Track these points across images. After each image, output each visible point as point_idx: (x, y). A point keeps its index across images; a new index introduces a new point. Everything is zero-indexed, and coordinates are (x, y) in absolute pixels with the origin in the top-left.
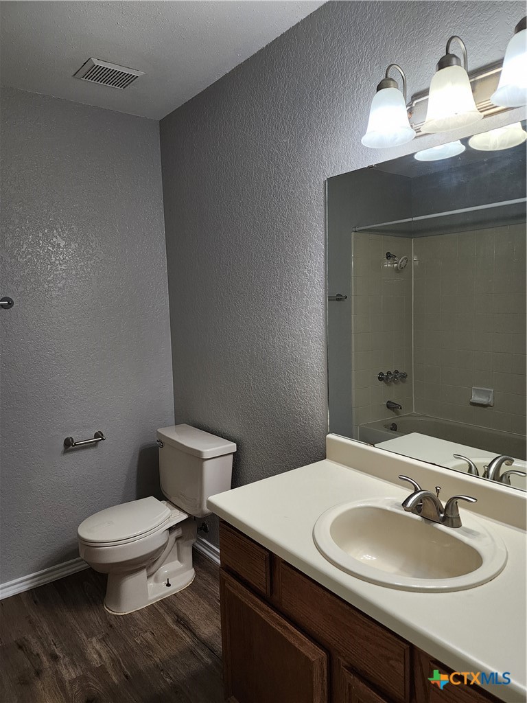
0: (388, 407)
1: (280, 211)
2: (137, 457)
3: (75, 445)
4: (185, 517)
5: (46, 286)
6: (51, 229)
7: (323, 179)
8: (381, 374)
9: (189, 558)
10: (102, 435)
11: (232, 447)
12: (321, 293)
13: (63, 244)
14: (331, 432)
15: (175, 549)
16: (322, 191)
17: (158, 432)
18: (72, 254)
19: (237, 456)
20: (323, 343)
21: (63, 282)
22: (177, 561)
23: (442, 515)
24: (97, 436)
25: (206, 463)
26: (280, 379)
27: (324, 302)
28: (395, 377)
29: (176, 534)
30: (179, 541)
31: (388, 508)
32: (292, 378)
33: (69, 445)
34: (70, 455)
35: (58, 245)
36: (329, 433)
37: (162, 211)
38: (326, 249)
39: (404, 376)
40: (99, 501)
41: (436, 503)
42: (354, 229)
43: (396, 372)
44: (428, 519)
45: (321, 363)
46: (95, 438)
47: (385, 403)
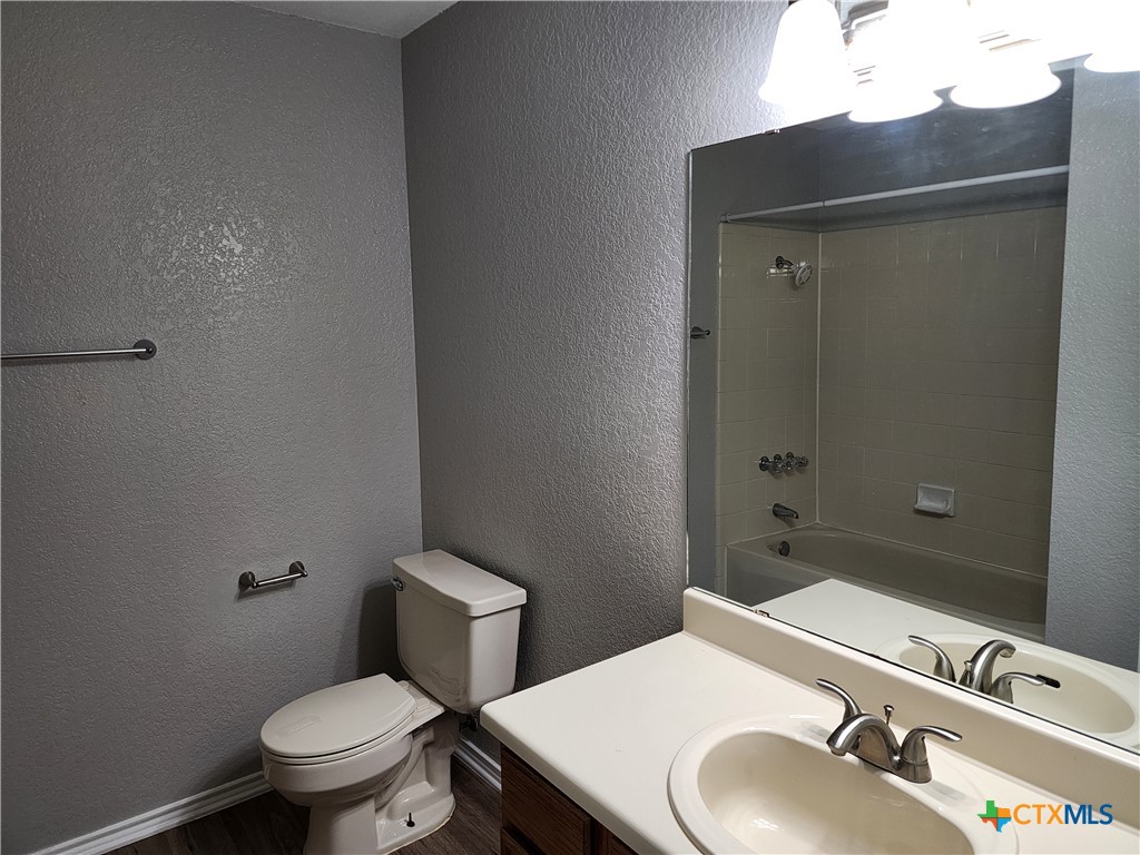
0: (775, 513)
1: (606, 202)
2: (360, 602)
3: (258, 586)
4: (439, 711)
5: (210, 321)
6: (219, 225)
7: (684, 149)
8: (765, 459)
9: (444, 778)
10: (303, 568)
11: (519, 595)
12: (678, 346)
13: (238, 249)
14: (691, 585)
15: (422, 762)
16: (681, 170)
17: (395, 565)
18: (254, 266)
19: (527, 612)
20: (679, 430)
21: (239, 313)
22: (425, 783)
23: (897, 758)
24: (293, 569)
25: (476, 625)
26: (602, 486)
27: (681, 362)
28: (788, 464)
29: (423, 738)
30: (430, 750)
31: (798, 737)
32: (624, 486)
33: (247, 584)
34: (247, 602)
35: (231, 251)
36: (688, 587)
37: (405, 192)
38: (687, 270)
39: (802, 463)
40: (296, 677)
41: (886, 736)
42: (723, 218)
43: (790, 455)
44: (870, 763)
45: (675, 465)
46: (291, 573)
47: (771, 508)
